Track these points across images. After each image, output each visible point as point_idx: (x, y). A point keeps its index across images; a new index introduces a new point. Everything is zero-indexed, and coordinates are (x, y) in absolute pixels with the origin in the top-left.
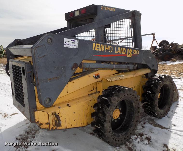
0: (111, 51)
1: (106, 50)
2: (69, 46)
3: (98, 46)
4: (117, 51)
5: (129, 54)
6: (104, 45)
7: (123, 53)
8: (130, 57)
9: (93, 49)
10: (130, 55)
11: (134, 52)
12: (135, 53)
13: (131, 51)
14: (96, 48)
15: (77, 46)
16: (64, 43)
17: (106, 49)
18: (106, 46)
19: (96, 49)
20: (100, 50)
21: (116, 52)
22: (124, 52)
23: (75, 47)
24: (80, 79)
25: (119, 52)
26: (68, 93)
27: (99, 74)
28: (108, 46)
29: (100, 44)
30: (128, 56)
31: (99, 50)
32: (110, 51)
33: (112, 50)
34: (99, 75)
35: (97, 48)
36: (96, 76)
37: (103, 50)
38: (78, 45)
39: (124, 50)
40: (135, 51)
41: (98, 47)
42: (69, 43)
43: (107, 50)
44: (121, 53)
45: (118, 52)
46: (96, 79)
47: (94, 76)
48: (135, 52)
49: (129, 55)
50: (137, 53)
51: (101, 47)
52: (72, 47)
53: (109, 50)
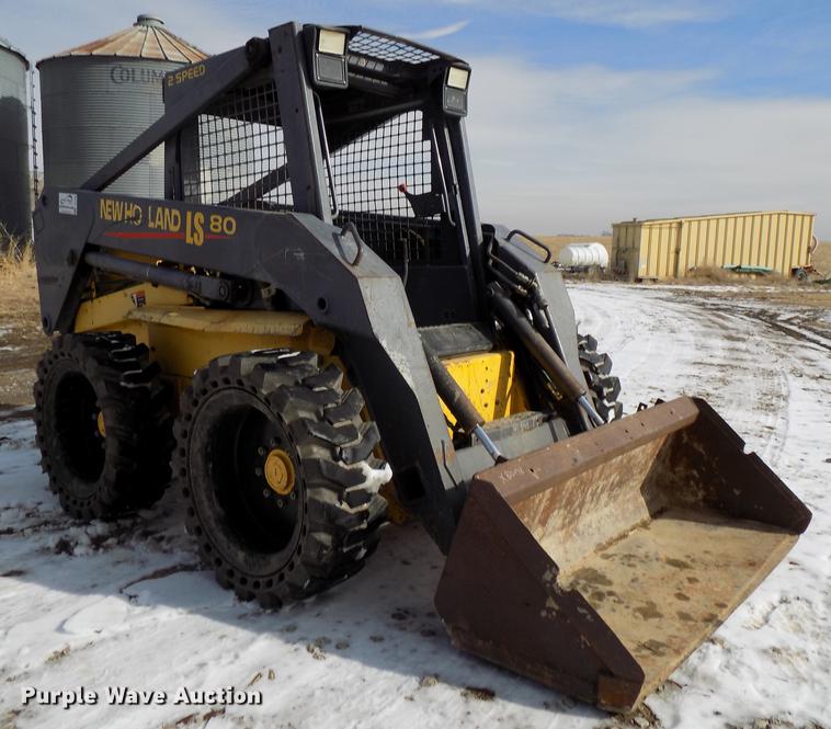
0: (139, 222)
1: (126, 218)
2: (65, 211)
3: (110, 206)
4: (153, 220)
5: (194, 230)
6: (122, 204)
7: (175, 229)
8: (200, 243)
9: (101, 217)
10: (195, 235)
11: (213, 223)
12: (216, 227)
13: (203, 222)
14: (107, 213)
15: (75, 210)
16: (60, 203)
18: (126, 203)
20: (115, 219)
21: (151, 225)
22: (176, 224)
23: (72, 212)
25: (159, 223)
27: (143, 292)
28: (131, 204)
29: (113, 202)
30: (189, 240)
31: (112, 218)
32: (135, 222)
33: (141, 216)
34: (144, 297)
35: (109, 214)
36: (137, 299)
37: (121, 216)
38: (76, 206)
39: (176, 217)
40: (216, 220)
41: (111, 210)
42: (65, 204)
43: (129, 219)
44: (166, 228)
45: (157, 222)
46: (138, 305)
47: (135, 297)
48: (219, 224)
49: (192, 236)
50: (226, 231)
51: (116, 210)
52: (69, 212)
53: (133, 219)
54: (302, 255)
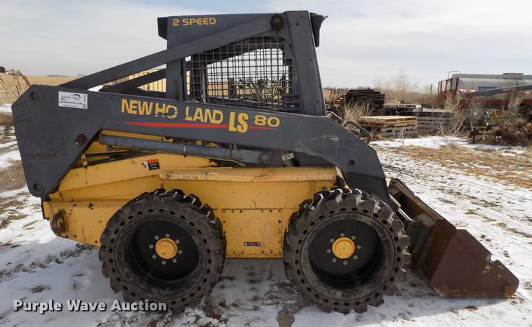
0: (174, 116)
1: (157, 113)
2: (69, 105)
3: (134, 105)
4: (193, 117)
5: (237, 124)
6: (152, 104)
7: (212, 123)
8: (242, 131)
9: (123, 111)
10: (239, 126)
11: (258, 120)
12: (260, 122)
13: (247, 119)
14: (131, 109)
15: (84, 105)
16: (60, 99)
17: (158, 110)
18: (157, 104)
19: (130, 111)
20: (141, 113)
21: (188, 119)
22: (218, 120)
23: (80, 107)
24: (111, 163)
25: (199, 118)
26: (89, 185)
27: (157, 160)
28: (164, 105)
29: (139, 102)
30: (232, 128)
31: (138, 112)
32: (169, 117)
33: (176, 113)
34: (158, 163)
35: (133, 109)
36: (149, 165)
37: (148, 113)
38: (86, 103)
39: (218, 115)
40: (262, 119)
41: (136, 107)
42: (68, 100)
43: (160, 114)
44: (206, 121)
45: (196, 117)
46: (150, 169)
47: (146, 163)
48: (264, 121)
49: (235, 126)
50: (270, 125)
51: (143, 107)
52: (74, 106)
53: (165, 114)
54: (337, 139)
